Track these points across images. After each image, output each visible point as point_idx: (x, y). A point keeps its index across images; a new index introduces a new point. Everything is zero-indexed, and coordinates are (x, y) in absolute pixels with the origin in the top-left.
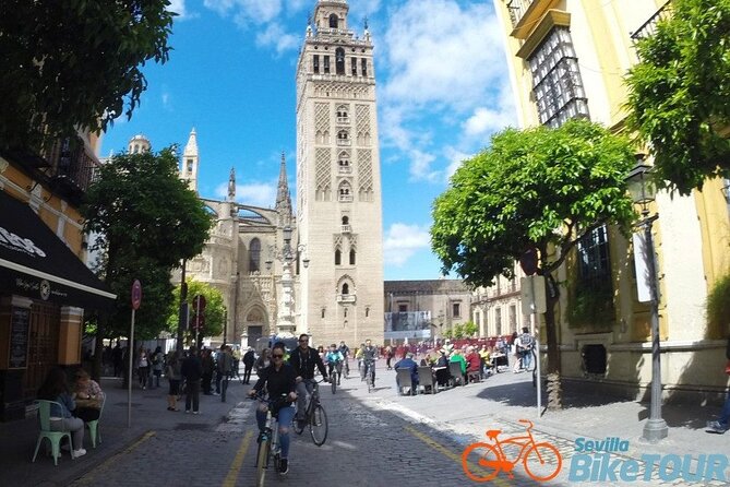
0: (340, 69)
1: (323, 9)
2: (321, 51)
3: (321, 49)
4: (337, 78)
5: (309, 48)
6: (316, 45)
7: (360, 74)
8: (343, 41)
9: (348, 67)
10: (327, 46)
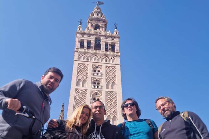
0: (98, 46)
1: (91, 22)
2: (86, 38)
3: (85, 36)
4: (95, 51)
5: (78, 35)
6: (83, 34)
7: (110, 50)
8: (100, 33)
9: (102, 47)
10: (90, 35)
